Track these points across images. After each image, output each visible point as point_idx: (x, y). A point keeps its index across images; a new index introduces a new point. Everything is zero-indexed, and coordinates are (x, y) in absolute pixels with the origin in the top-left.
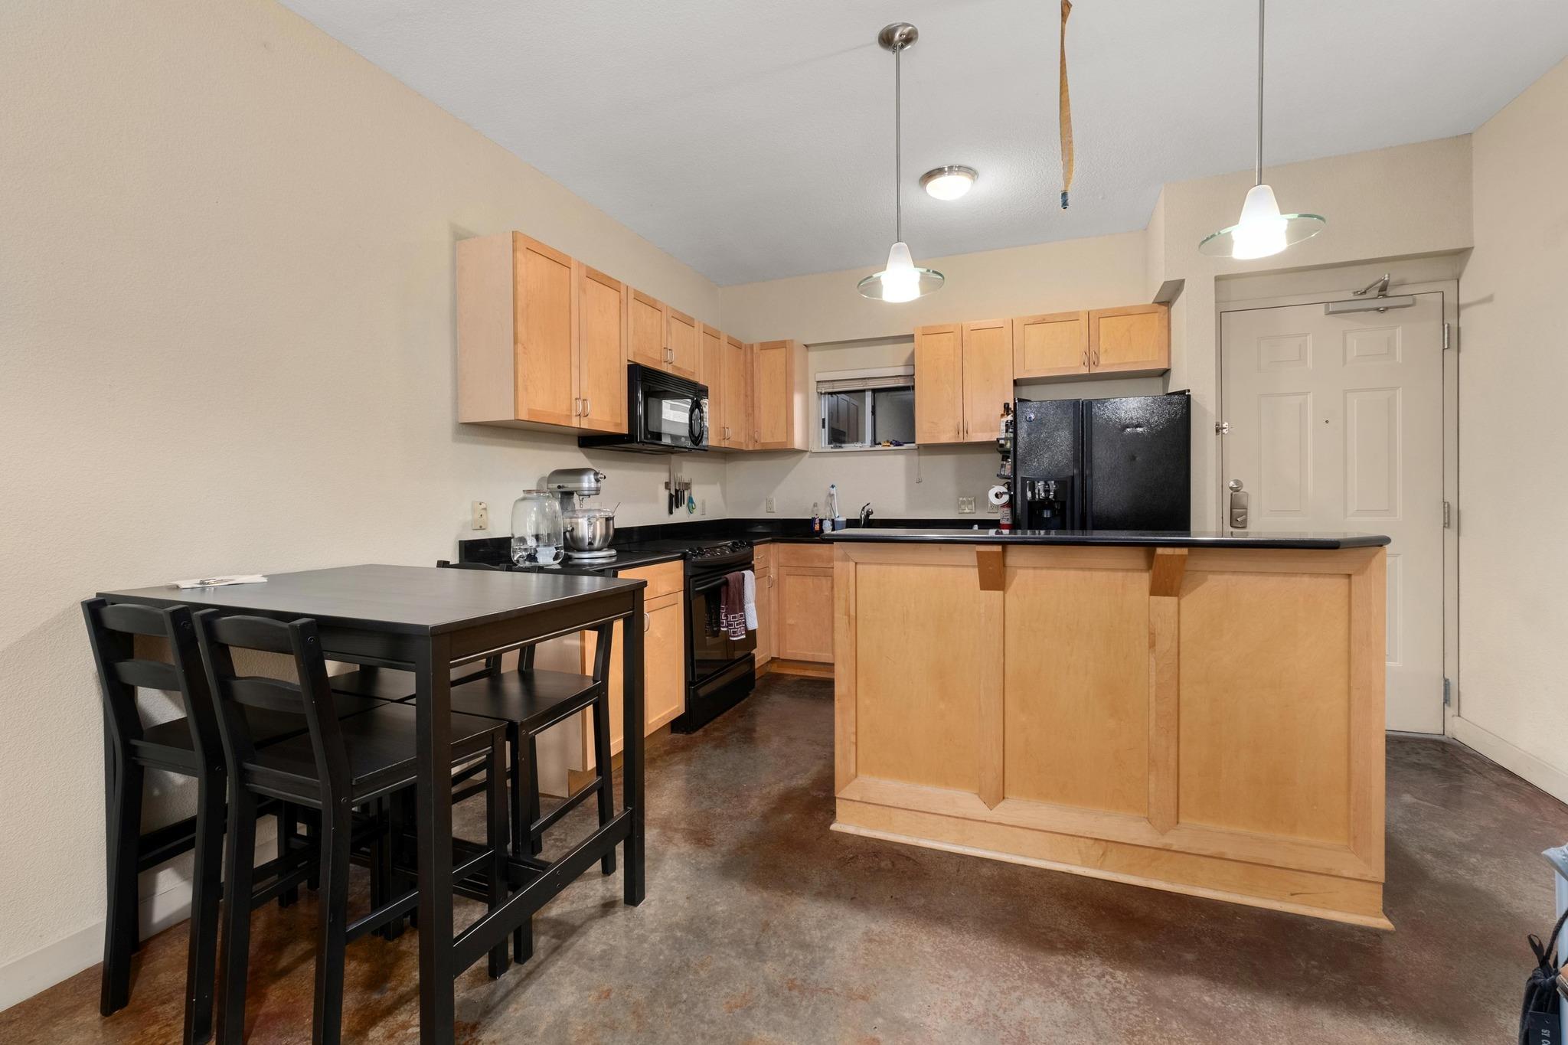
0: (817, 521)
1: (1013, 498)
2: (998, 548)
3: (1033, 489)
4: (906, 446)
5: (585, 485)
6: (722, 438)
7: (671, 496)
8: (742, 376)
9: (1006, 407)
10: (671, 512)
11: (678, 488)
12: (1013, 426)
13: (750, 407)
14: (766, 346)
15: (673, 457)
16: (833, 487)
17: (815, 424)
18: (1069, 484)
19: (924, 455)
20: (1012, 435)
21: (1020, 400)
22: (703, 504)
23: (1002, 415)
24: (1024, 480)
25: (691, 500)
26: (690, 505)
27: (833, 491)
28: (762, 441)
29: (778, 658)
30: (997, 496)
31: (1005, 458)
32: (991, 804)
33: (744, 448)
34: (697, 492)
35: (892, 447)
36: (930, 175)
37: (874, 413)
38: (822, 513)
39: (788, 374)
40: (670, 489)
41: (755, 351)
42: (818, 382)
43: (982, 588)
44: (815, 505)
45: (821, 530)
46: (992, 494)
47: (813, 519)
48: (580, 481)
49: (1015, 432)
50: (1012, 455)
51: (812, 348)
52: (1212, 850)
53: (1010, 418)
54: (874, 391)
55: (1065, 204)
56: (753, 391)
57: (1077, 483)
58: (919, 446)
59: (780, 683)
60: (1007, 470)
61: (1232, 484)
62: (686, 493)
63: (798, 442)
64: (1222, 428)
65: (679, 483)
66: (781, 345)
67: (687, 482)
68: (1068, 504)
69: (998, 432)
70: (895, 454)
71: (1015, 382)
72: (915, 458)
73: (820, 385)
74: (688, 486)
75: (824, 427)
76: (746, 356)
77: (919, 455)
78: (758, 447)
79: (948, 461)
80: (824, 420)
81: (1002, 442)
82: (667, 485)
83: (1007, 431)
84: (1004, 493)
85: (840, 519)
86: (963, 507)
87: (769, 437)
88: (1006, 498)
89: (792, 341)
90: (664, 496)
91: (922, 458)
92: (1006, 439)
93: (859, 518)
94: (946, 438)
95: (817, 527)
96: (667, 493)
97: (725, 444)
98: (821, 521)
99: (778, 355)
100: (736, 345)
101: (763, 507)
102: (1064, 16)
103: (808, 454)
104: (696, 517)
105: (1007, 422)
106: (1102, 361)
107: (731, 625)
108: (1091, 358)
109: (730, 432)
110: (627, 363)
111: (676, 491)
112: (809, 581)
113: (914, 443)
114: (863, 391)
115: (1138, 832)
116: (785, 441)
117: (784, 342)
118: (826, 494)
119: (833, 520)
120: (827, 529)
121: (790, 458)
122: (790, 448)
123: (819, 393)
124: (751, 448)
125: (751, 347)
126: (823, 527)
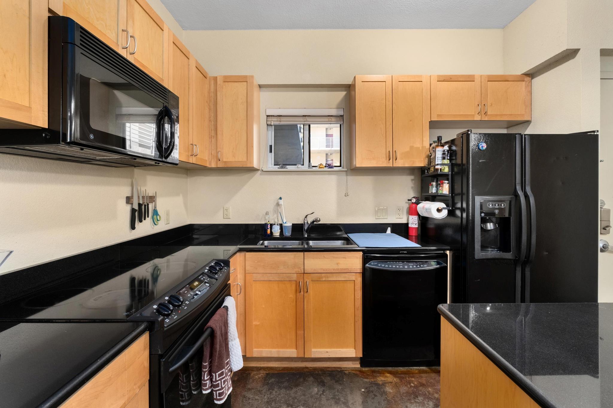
0: (268, 226)
4: (337, 169)
6: (190, 154)
7: (133, 211)
8: (207, 102)
10: (133, 227)
11: (141, 202)
13: (213, 130)
14: (228, 80)
15: (137, 171)
16: (281, 198)
17: (265, 148)
19: (352, 175)
22: (168, 214)
25: (155, 212)
26: (155, 217)
27: (281, 202)
28: (224, 160)
30: (438, 210)
33: (208, 165)
34: (161, 204)
35: (327, 169)
37: (309, 143)
38: (271, 219)
40: (132, 204)
41: (218, 83)
42: (267, 116)
44: (266, 212)
47: (266, 224)
51: (264, 89)
56: (217, 116)
59: (249, 386)
62: (151, 206)
63: (255, 165)
65: (143, 197)
66: (243, 79)
67: (150, 195)
70: (329, 174)
71: (431, 122)
72: (344, 177)
73: (269, 118)
74: (152, 199)
75: (271, 151)
76: (210, 86)
77: (347, 175)
78: (220, 165)
79: (368, 180)
80: (271, 146)
82: (129, 200)
83: (444, 158)
84: (444, 208)
85: (287, 224)
86: (378, 214)
87: (230, 157)
89: (252, 77)
90: (125, 211)
91: (349, 178)
93: (302, 222)
95: (268, 230)
96: (128, 208)
97: (193, 160)
98: (271, 225)
99: (241, 88)
100: (203, 72)
101: (221, 214)
103: (259, 172)
104: (162, 227)
105: (444, 151)
107: (217, 386)
109: (197, 150)
111: (140, 205)
116: (245, 159)
117: (246, 77)
118: (275, 204)
119: (281, 225)
120: (276, 232)
121: (246, 176)
122: (249, 165)
123: (268, 125)
124: (213, 166)
125: (215, 79)
126: (273, 231)
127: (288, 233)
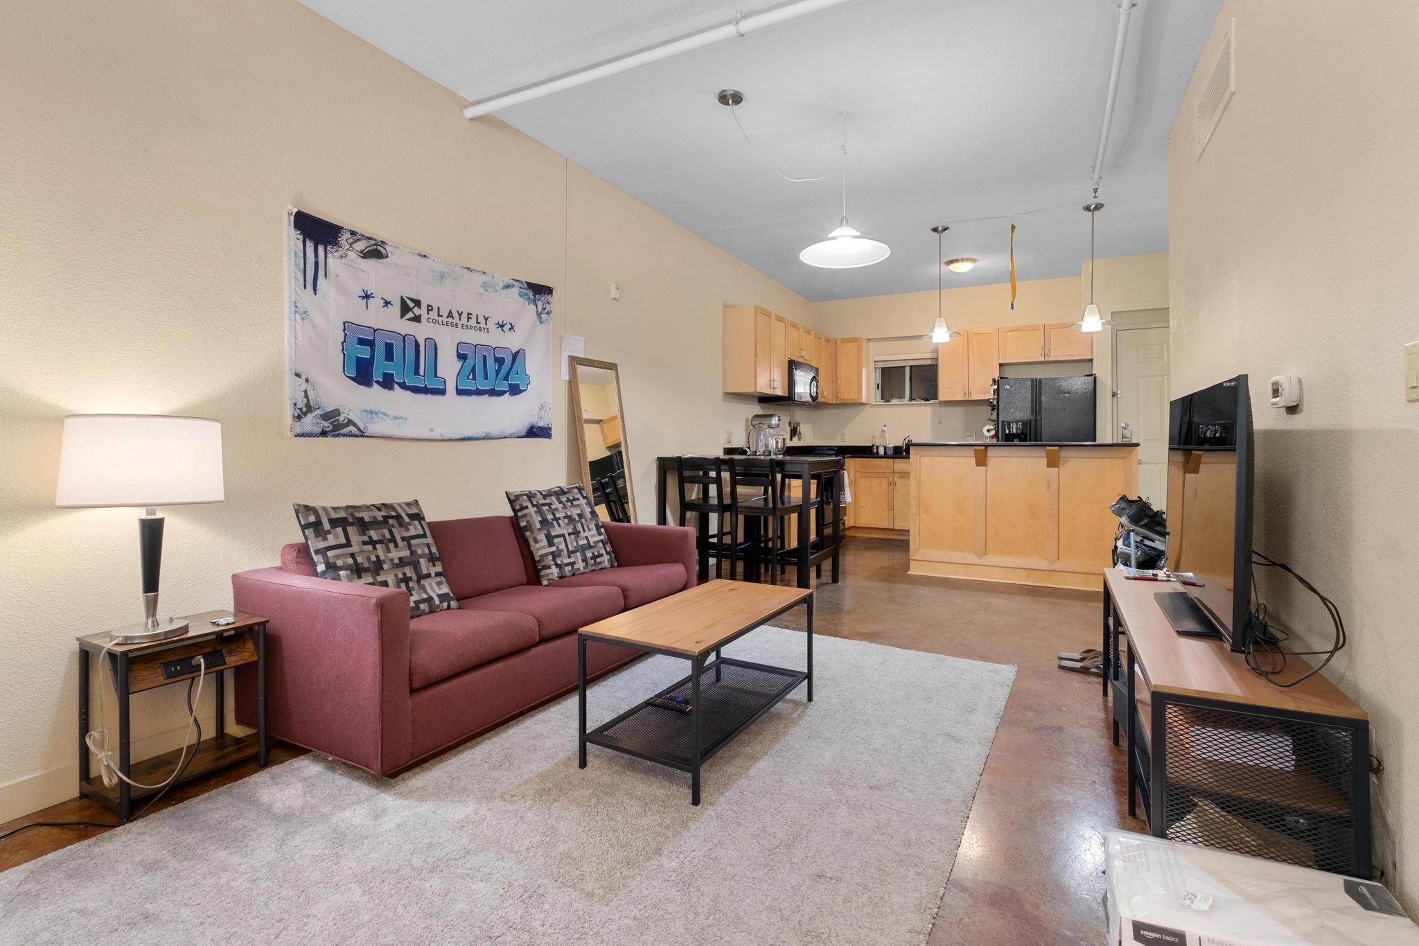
0: (875, 447)
1: (997, 432)
2: (984, 448)
3: (1009, 429)
4: (931, 402)
5: (773, 422)
6: (832, 396)
7: (791, 430)
8: (830, 359)
9: (994, 380)
10: (791, 440)
11: (794, 426)
12: (997, 391)
13: (835, 378)
14: (844, 341)
15: (792, 408)
16: (885, 426)
17: (873, 386)
18: (1028, 425)
19: (944, 407)
20: (996, 397)
21: (1001, 378)
22: (808, 436)
23: (992, 385)
24: (1003, 422)
25: (801, 433)
26: (803, 436)
27: (885, 428)
28: (842, 398)
29: (855, 527)
30: (988, 431)
31: (993, 410)
32: (980, 557)
33: (831, 402)
34: (803, 429)
35: (923, 402)
36: (952, 262)
37: (911, 380)
38: (877, 441)
39: (859, 357)
40: (791, 426)
41: (838, 344)
42: (875, 361)
43: (977, 466)
44: (874, 437)
45: (877, 452)
46: (985, 430)
47: (873, 445)
48: (771, 421)
49: (998, 395)
50: (996, 408)
51: (872, 341)
52: (1071, 569)
53: (996, 387)
54: (911, 367)
55: (1012, 308)
56: (836, 367)
57: (1033, 423)
58: (940, 402)
60: (994, 417)
61: (1123, 425)
62: (799, 428)
63: (864, 401)
64: (1117, 394)
65: (795, 423)
66: (855, 340)
67: (801, 422)
68: (1028, 435)
69: (990, 395)
70: (925, 406)
71: (1000, 365)
72: (938, 408)
73: (877, 363)
74: (798, 424)
75: (878, 389)
76: (832, 346)
77: (940, 407)
78: (839, 402)
79: (958, 411)
80: (878, 384)
81: (991, 400)
82: (790, 424)
83: (994, 394)
84: (992, 429)
85: (889, 446)
86: (968, 438)
87: (846, 396)
88: (993, 432)
89: (861, 337)
90: (788, 430)
91: (942, 408)
92: (993, 399)
93: (901, 445)
94: (958, 397)
95: (875, 451)
96: (790, 428)
97: (822, 400)
98: (877, 447)
99: (853, 346)
100: (828, 341)
101: (840, 438)
102: (1012, 231)
103: (868, 406)
104: (807, 442)
105: (994, 389)
106: (1052, 354)
108: (1045, 350)
109: (825, 393)
110: (787, 360)
112: (875, 481)
113: (937, 399)
114: (904, 367)
115: (1043, 565)
116: (856, 397)
117: (857, 338)
118: (881, 430)
119: (885, 447)
120: (881, 452)
121: (859, 409)
122: (859, 401)
123: (875, 368)
124: (834, 402)
125: (836, 340)
126: (879, 451)
127: (890, 452)
